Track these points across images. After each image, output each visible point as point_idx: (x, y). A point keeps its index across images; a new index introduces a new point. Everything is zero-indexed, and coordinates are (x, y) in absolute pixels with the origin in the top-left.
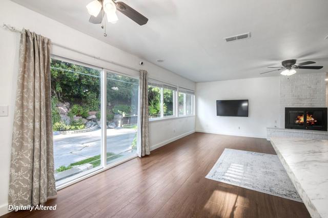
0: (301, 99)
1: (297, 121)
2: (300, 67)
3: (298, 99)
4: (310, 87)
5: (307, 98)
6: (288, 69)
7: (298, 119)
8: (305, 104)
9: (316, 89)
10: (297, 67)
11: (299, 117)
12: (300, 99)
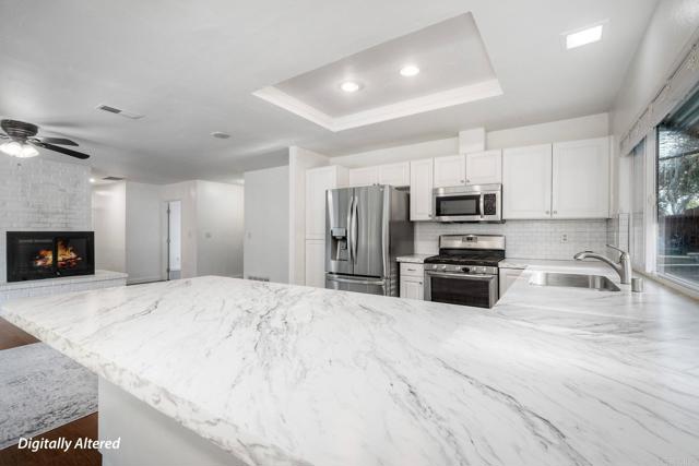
0: (46, 214)
1: (40, 263)
2: (47, 146)
3: (38, 212)
4: (64, 191)
5: (58, 213)
6: (18, 141)
7: (42, 258)
8: (55, 225)
9: (74, 195)
10: (39, 144)
11: (43, 253)
12: (43, 213)
